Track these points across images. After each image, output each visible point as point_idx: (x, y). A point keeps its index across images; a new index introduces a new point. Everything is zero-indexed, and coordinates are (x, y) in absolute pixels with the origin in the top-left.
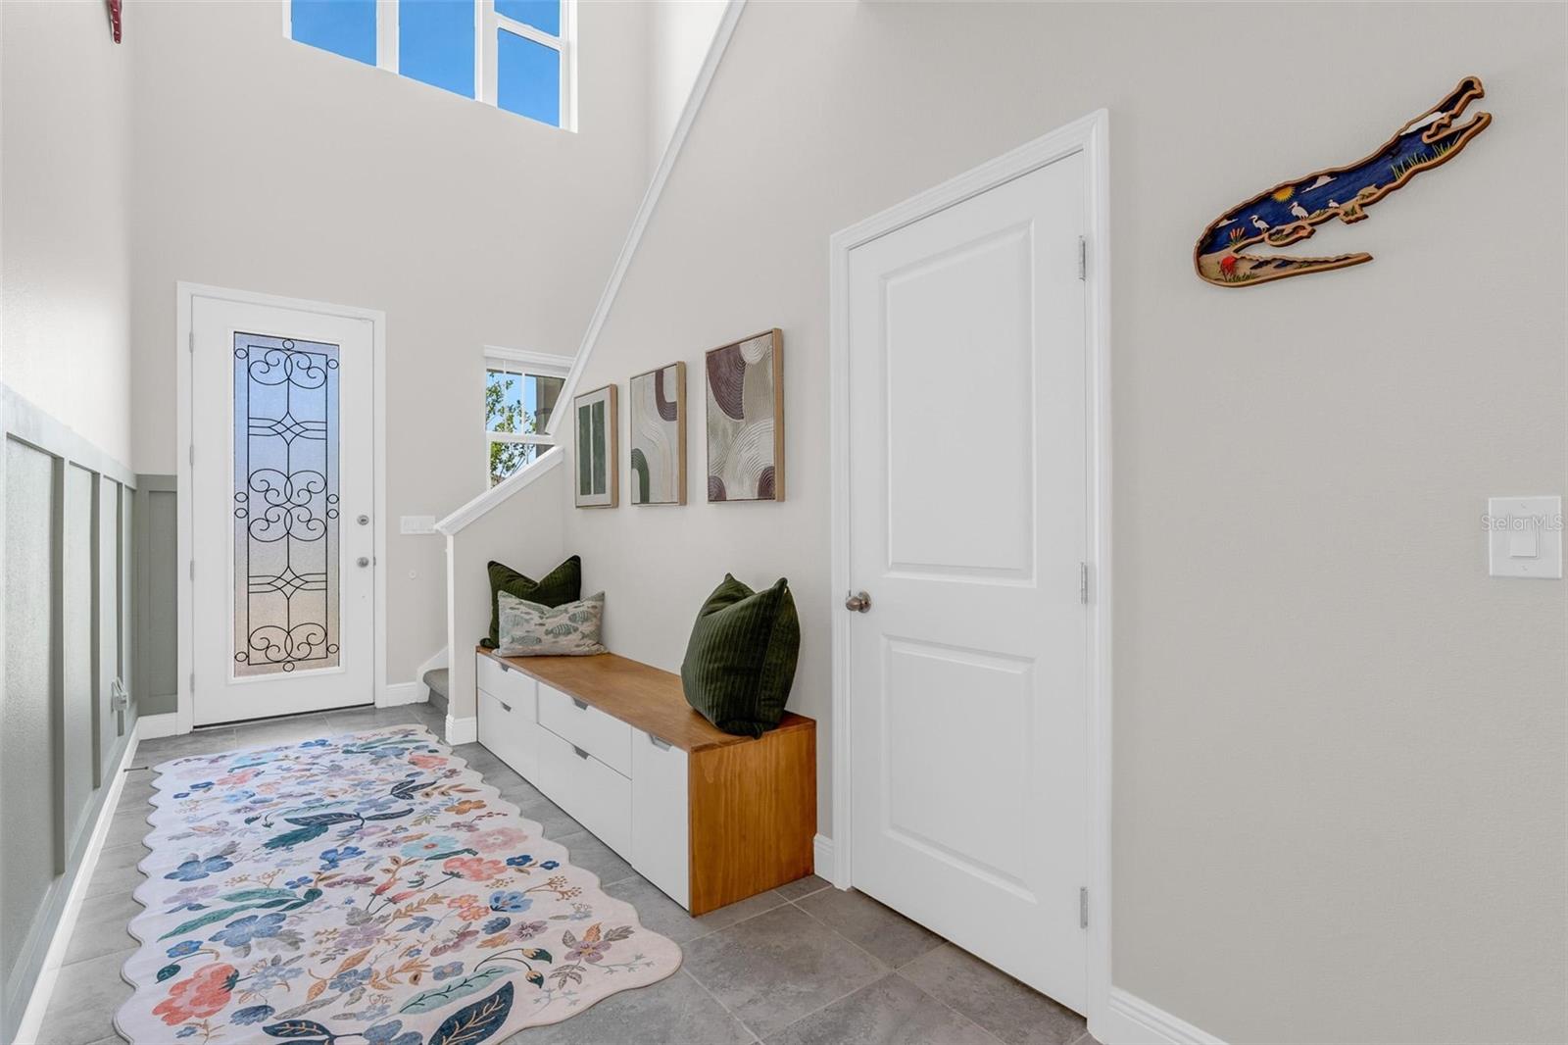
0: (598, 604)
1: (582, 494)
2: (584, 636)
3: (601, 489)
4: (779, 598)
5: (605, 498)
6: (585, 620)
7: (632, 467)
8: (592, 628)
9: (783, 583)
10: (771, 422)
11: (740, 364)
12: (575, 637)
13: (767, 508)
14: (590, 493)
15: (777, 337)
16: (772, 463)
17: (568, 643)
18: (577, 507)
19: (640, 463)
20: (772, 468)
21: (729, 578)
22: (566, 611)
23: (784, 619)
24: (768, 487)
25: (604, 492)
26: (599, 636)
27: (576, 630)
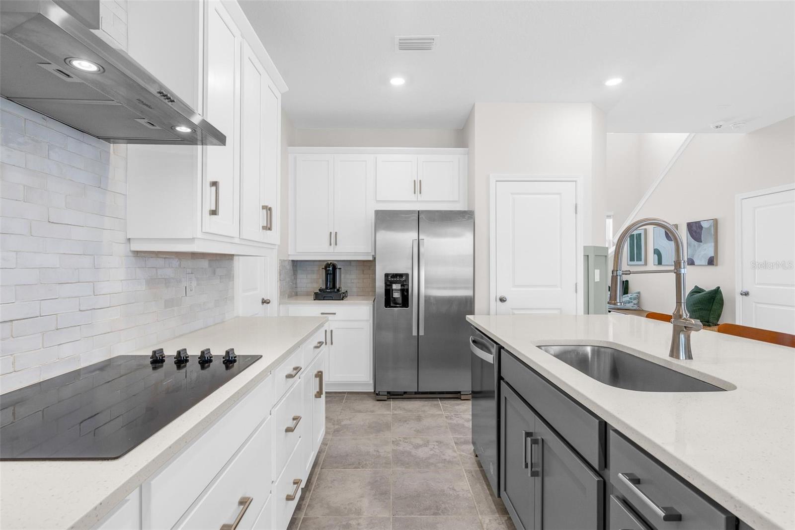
0: (638, 295)
1: (630, 261)
2: (634, 304)
3: (639, 259)
4: (717, 292)
5: (642, 262)
6: (635, 299)
7: (654, 254)
8: (637, 302)
9: (719, 288)
10: (713, 244)
11: (701, 227)
12: (631, 304)
13: (711, 267)
14: (634, 261)
15: (716, 221)
16: (713, 255)
17: (629, 306)
18: (628, 265)
19: (657, 252)
20: (713, 257)
21: (696, 287)
22: (628, 296)
23: (718, 297)
24: (711, 262)
25: (641, 261)
26: (638, 304)
27: (632, 302)
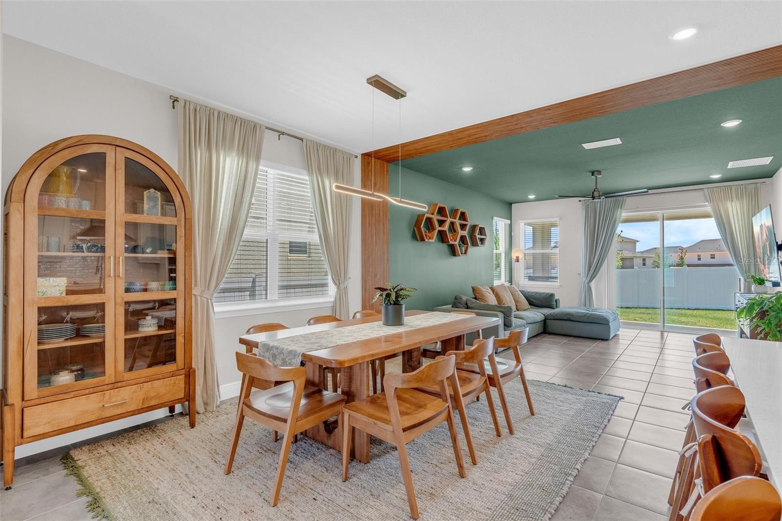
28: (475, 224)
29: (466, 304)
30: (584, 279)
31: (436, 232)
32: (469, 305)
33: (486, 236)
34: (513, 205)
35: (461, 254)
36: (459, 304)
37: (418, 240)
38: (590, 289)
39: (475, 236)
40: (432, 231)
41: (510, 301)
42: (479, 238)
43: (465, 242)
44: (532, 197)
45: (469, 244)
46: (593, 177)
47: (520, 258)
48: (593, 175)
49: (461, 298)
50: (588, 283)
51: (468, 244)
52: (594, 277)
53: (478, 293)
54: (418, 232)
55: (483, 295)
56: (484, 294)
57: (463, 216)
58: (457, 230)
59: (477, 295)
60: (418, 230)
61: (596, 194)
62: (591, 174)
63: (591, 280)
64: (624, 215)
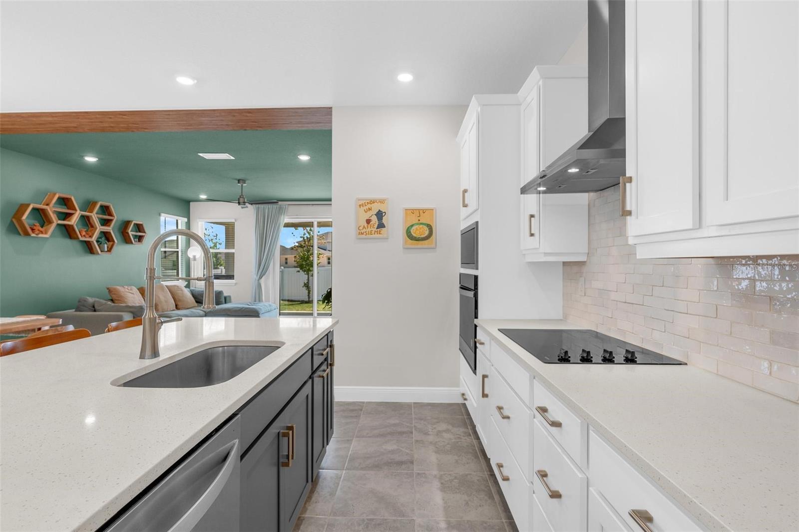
28: (128, 220)
29: (94, 307)
30: (255, 276)
31: (53, 226)
32: (96, 307)
33: (145, 233)
34: (191, 203)
35: (101, 251)
36: (82, 307)
37: (20, 235)
38: (259, 286)
39: (128, 233)
40: (48, 225)
41: (166, 302)
42: (132, 235)
43: (110, 239)
44: (203, 197)
45: (116, 241)
46: (239, 184)
47: (197, 257)
48: (239, 183)
49: (85, 301)
50: (258, 280)
51: (114, 241)
52: (264, 275)
53: (114, 294)
54: (19, 224)
55: (121, 297)
56: (122, 294)
57: (105, 210)
58: (94, 226)
59: (113, 296)
60: (17, 222)
61: (241, 200)
62: (237, 182)
63: (261, 278)
64: (287, 220)
